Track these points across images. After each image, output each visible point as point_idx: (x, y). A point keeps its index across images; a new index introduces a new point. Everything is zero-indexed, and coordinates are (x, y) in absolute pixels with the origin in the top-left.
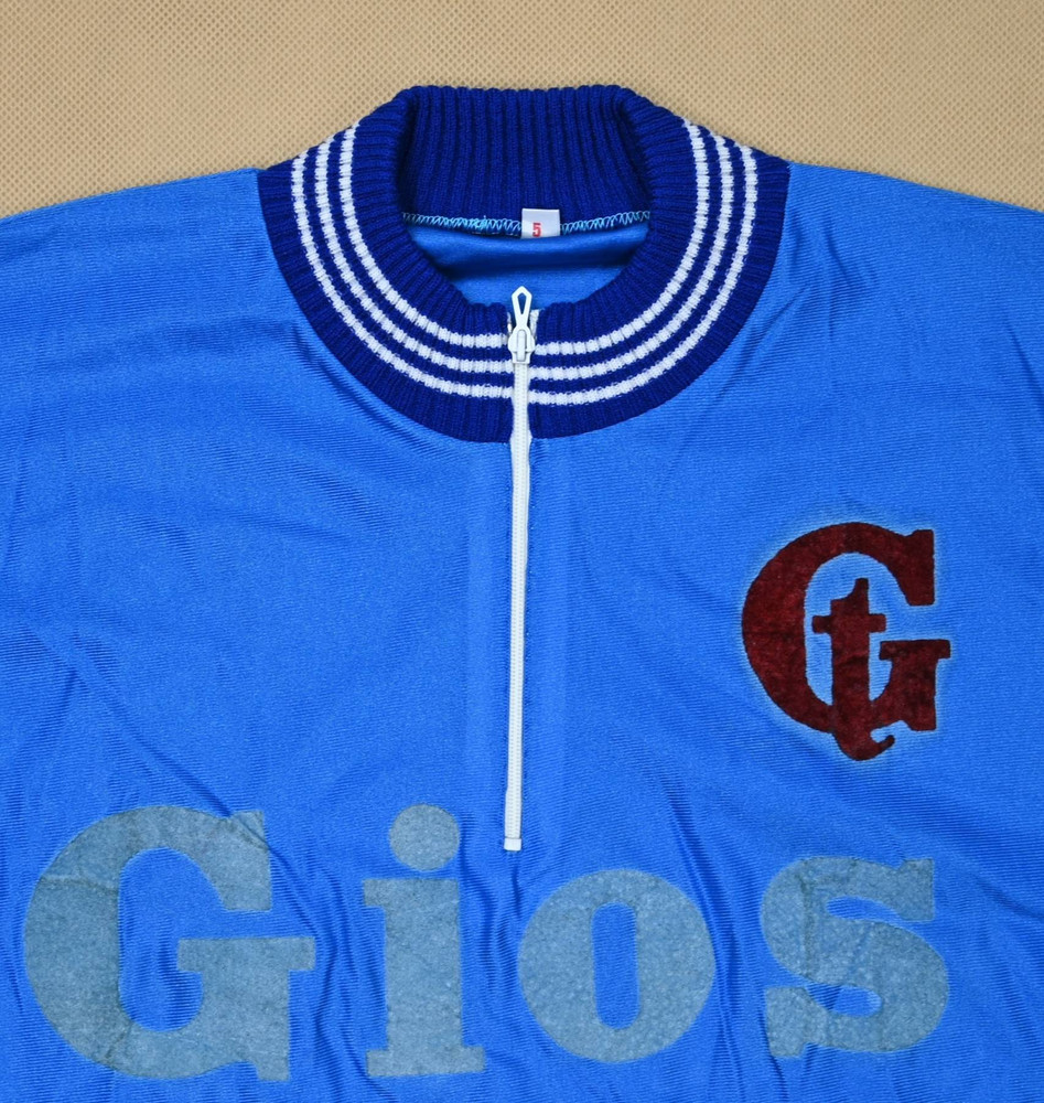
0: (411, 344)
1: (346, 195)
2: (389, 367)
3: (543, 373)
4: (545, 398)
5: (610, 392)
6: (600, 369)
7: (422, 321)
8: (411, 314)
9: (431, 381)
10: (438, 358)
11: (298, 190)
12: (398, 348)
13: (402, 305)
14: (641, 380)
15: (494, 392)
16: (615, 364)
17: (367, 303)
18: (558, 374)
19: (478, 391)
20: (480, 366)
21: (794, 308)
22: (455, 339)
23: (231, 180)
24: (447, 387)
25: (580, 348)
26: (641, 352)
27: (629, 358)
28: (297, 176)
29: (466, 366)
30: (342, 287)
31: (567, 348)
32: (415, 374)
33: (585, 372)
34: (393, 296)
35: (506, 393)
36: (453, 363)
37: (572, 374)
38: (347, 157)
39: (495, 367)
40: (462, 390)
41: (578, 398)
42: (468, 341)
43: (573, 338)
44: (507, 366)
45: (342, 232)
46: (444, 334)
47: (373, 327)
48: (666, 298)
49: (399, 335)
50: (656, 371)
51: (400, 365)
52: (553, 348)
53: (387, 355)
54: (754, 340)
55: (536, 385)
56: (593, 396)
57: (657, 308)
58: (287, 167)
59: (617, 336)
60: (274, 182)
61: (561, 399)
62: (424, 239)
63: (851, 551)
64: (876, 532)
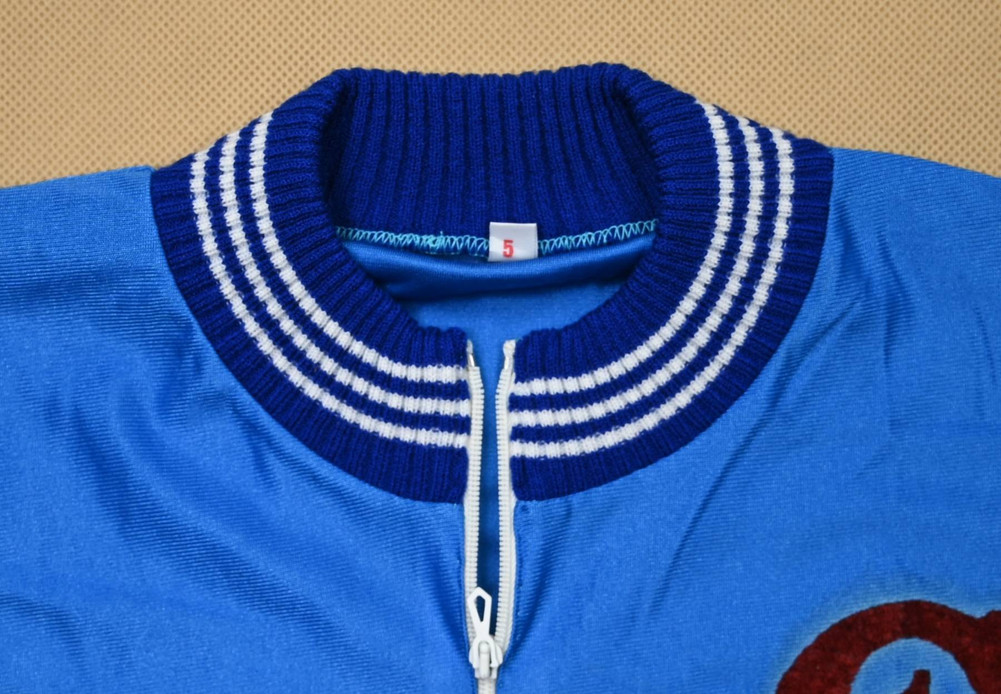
0: (344, 376)
1: (258, 189)
2: (315, 405)
3: (528, 418)
4: (532, 450)
5: (610, 439)
6: (598, 410)
7: (358, 348)
8: (344, 339)
9: (367, 423)
10: (376, 394)
11: (198, 185)
12: (326, 382)
13: (332, 328)
14: (649, 421)
15: (444, 439)
16: (616, 404)
17: (287, 325)
18: (547, 418)
19: (425, 437)
20: (428, 406)
21: (840, 328)
22: (398, 370)
23: (120, 179)
24: (387, 430)
25: (571, 385)
26: (648, 387)
27: (633, 396)
28: (198, 169)
29: (411, 405)
30: (256, 307)
31: (555, 386)
32: (348, 413)
33: (580, 415)
34: (319, 317)
35: (459, 441)
36: (395, 401)
37: (563, 417)
38: (259, 142)
39: (447, 408)
40: (406, 434)
41: (572, 448)
42: (413, 373)
43: (563, 374)
44: (462, 408)
45: (254, 237)
46: (385, 365)
47: (295, 356)
48: (678, 319)
49: (328, 365)
50: (667, 410)
51: (329, 402)
52: (538, 386)
53: (312, 390)
54: (789, 368)
55: (520, 434)
56: (590, 445)
57: (667, 332)
58: (191, 159)
59: (617, 369)
60: (169, 182)
61: (552, 450)
62: (364, 253)
63: (908, 634)
64: (942, 611)
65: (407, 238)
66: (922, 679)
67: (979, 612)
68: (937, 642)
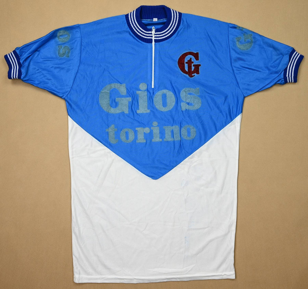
0: (141, 33)
1: (135, 17)
2: (139, 35)
3: (156, 36)
4: (156, 38)
5: (163, 38)
6: (162, 35)
7: (143, 30)
8: (141, 29)
9: (144, 37)
10: (144, 34)
11: (129, 16)
12: (140, 33)
13: (141, 28)
14: (166, 36)
15: (150, 38)
16: (163, 35)
17: (137, 28)
18: (157, 36)
19: (149, 38)
20: (149, 35)
21: (183, 28)
22: (146, 32)
23: (122, 16)
24: (145, 37)
25: (160, 33)
26: (166, 33)
27: (165, 34)
28: (129, 15)
29: (147, 35)
30: (134, 27)
31: (158, 33)
32: (142, 36)
33: (160, 36)
34: (139, 27)
35: (152, 38)
36: (146, 35)
37: (159, 36)
38: (135, 13)
39: (151, 35)
40: (147, 38)
41: (159, 38)
42: (148, 32)
43: (159, 32)
44: (152, 35)
45: (134, 21)
46: (145, 32)
47: (137, 31)
48: (169, 27)
49: (140, 32)
50: (168, 35)
51: (140, 35)
52: (157, 33)
53: (139, 34)
54: (179, 32)
55: (155, 37)
56: (161, 38)
57: (168, 28)
58: (128, 14)
59: (164, 32)
60: (127, 16)
61: (158, 38)
62: (143, 22)
63: (189, 55)
64: (192, 52)
65: (146, 20)
66: (191, 58)
67: (195, 53)
68: (192, 55)
